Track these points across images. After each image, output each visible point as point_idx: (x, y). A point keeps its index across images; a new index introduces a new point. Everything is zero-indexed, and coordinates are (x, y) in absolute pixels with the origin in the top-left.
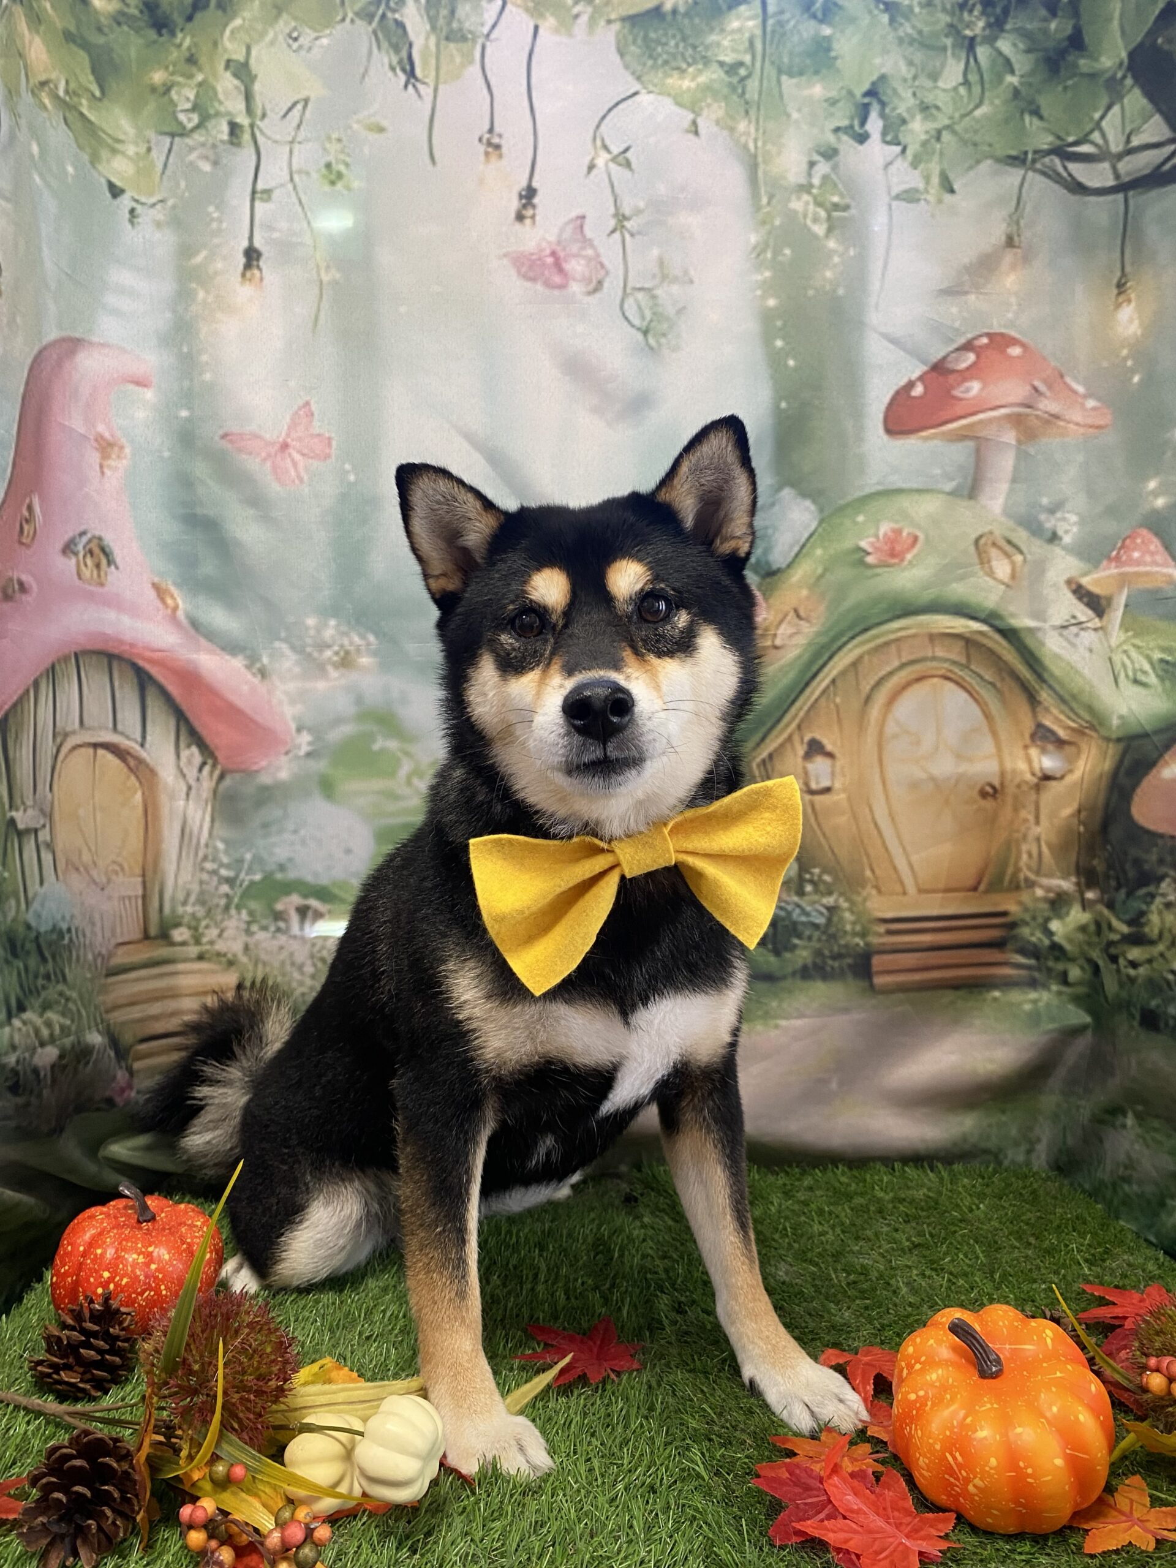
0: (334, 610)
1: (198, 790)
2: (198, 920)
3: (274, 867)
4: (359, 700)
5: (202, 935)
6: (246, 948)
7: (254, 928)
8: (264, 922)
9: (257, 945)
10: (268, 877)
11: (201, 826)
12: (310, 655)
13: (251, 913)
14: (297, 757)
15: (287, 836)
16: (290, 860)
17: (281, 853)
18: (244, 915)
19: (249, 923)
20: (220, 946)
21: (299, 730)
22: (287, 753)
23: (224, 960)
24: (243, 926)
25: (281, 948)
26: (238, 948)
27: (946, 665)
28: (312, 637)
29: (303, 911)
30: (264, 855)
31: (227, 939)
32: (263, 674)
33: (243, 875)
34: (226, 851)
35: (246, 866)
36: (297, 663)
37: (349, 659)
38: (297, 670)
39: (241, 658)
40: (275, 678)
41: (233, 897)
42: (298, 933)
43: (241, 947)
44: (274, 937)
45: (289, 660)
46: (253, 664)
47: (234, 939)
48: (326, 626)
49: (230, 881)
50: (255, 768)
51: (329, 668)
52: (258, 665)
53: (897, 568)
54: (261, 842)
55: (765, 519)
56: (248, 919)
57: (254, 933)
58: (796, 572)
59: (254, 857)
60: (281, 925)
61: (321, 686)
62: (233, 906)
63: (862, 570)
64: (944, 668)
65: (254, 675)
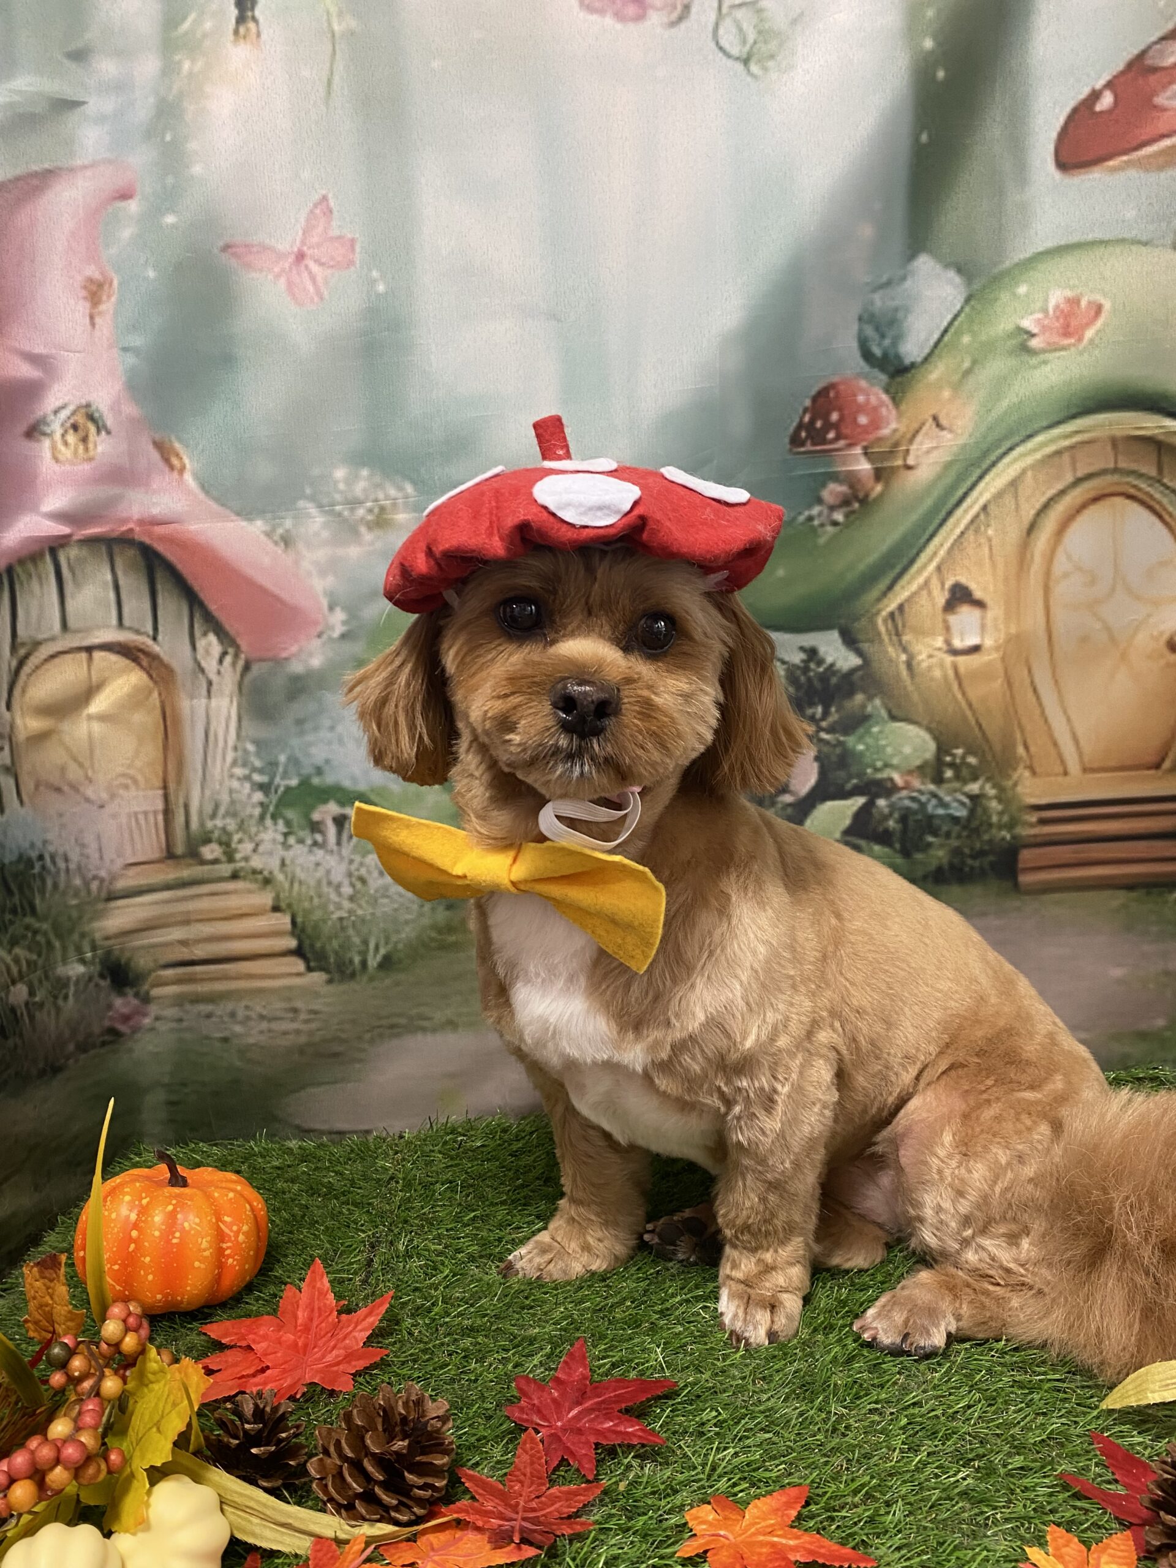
0: (359, 459)
1: (220, 684)
2: (229, 835)
3: (311, 770)
5: (236, 850)
6: (283, 864)
7: (292, 840)
8: (301, 834)
9: (293, 861)
10: (305, 783)
11: (227, 726)
12: (340, 514)
13: (288, 823)
14: (331, 639)
15: (324, 734)
16: (327, 761)
17: (319, 754)
18: (281, 826)
19: (286, 835)
20: (256, 863)
21: (331, 608)
22: (319, 636)
23: (260, 877)
24: (280, 838)
25: (318, 864)
26: (274, 864)
27: (1131, 479)
28: (341, 492)
29: (340, 821)
30: (299, 755)
31: (262, 854)
32: (287, 541)
33: (277, 780)
34: (258, 754)
35: (281, 769)
36: (325, 525)
37: (385, 516)
38: (325, 534)
39: (259, 523)
40: (301, 546)
41: (268, 806)
42: (335, 848)
43: (278, 863)
44: (310, 851)
45: (316, 522)
46: (274, 530)
47: (270, 854)
48: (357, 477)
49: (264, 788)
50: (284, 655)
51: (363, 529)
52: (280, 531)
53: (1073, 349)
54: (295, 742)
55: (893, 299)
56: (285, 830)
57: (291, 846)
58: (936, 367)
59: (289, 759)
60: (319, 837)
61: (353, 552)
62: (268, 816)
63: (1025, 357)
64: (1128, 483)
65: (276, 543)
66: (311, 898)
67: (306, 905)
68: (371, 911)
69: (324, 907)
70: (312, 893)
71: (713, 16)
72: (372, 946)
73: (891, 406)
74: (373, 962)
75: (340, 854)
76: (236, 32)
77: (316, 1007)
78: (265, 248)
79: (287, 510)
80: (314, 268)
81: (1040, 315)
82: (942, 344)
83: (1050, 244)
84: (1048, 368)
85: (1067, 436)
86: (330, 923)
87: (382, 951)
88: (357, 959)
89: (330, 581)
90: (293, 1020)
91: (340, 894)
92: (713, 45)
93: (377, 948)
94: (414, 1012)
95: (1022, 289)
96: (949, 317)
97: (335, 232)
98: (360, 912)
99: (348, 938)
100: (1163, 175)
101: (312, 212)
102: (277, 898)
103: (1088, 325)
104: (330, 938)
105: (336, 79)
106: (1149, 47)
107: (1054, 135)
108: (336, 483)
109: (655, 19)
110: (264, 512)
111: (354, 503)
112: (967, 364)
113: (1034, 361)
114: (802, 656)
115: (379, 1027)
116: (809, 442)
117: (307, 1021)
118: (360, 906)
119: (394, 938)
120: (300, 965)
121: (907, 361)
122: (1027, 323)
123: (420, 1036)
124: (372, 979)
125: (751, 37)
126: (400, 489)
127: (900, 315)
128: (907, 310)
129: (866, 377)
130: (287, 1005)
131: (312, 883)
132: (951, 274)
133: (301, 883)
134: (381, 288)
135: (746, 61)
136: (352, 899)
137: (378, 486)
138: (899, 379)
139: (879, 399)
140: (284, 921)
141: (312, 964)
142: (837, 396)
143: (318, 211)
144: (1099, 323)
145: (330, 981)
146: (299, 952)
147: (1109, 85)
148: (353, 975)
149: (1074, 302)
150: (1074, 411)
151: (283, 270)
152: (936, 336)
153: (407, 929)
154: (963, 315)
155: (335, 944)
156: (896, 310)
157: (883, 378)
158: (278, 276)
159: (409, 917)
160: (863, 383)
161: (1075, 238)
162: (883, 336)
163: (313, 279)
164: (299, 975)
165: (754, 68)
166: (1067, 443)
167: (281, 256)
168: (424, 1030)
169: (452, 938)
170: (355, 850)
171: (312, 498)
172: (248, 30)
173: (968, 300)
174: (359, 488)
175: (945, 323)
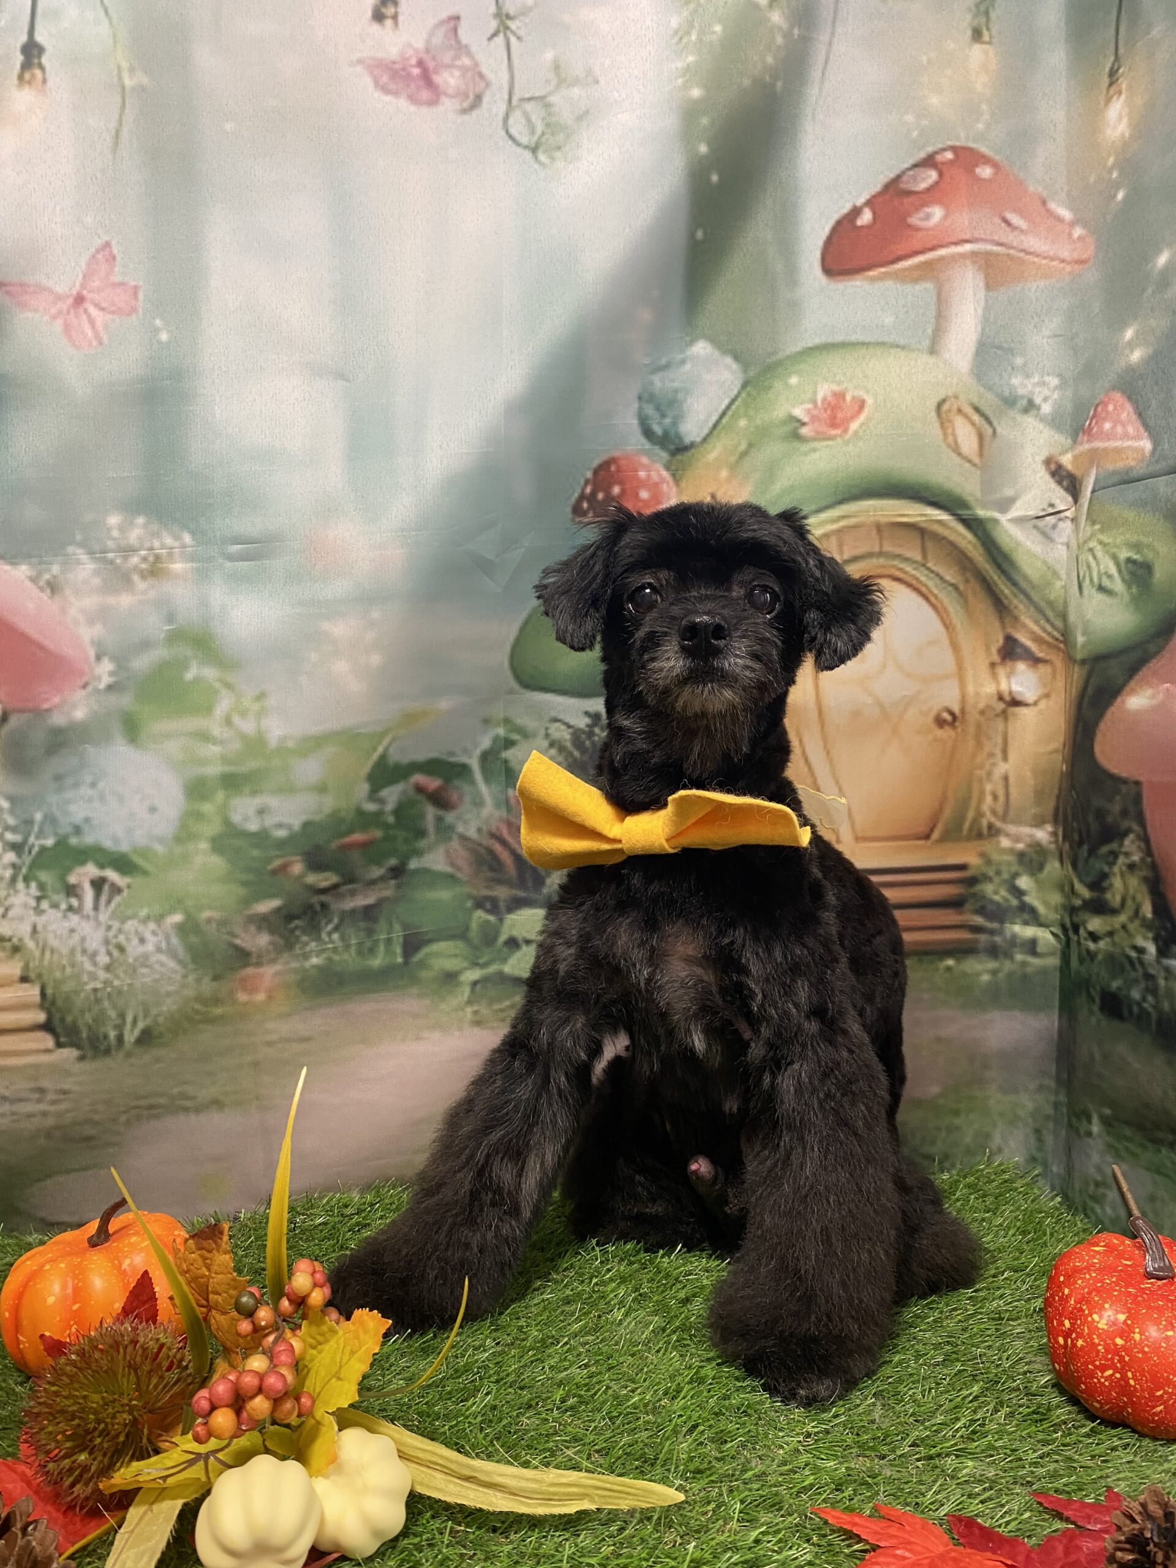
0: (134, 507)
3: (69, 830)
4: (170, 618)
6: (34, 930)
7: (45, 905)
8: (56, 897)
9: (45, 927)
10: (62, 843)
12: (112, 562)
13: (41, 887)
14: (97, 691)
15: (85, 791)
16: (87, 820)
17: (78, 812)
18: (34, 889)
19: (39, 899)
21: (98, 658)
22: (84, 687)
23: (8, 945)
24: (33, 903)
25: (72, 931)
26: (25, 929)
27: (896, 562)
28: (115, 539)
29: (98, 884)
30: (58, 814)
31: (13, 919)
32: (54, 587)
33: (32, 839)
34: (12, 812)
35: (36, 829)
36: (96, 572)
37: (160, 565)
38: (96, 581)
39: (24, 568)
40: (68, 592)
41: (20, 868)
42: (92, 913)
43: (29, 929)
44: (65, 917)
45: (86, 569)
46: (39, 575)
47: (21, 919)
48: (131, 523)
49: (17, 848)
50: (45, 706)
51: (136, 578)
52: (47, 576)
53: (839, 440)
54: (53, 799)
55: (673, 381)
56: (38, 894)
57: (43, 911)
58: (715, 447)
59: (45, 817)
60: (74, 902)
61: (125, 600)
62: (20, 878)
63: (796, 444)
64: (893, 566)
65: (42, 589)
66: (64, 967)
67: (58, 975)
68: (129, 982)
69: (77, 977)
70: (64, 962)
71: (502, 107)
72: (129, 1019)
73: (671, 483)
74: (130, 1037)
75: (96, 919)
76: (21, 77)
77: (66, 1087)
78: (41, 289)
79: (56, 555)
80: (93, 311)
81: (810, 406)
82: (720, 427)
83: (817, 341)
84: (817, 455)
85: (834, 521)
86: (82, 995)
87: (141, 1025)
88: (112, 1034)
89: (98, 630)
90: (39, 1101)
91: (95, 964)
92: (503, 133)
93: (135, 1022)
94: (176, 1091)
95: (794, 380)
96: (726, 402)
97: (117, 278)
98: (116, 983)
99: (103, 1011)
100: (918, 287)
101: (93, 257)
102: (26, 967)
103: (853, 418)
104: (82, 1012)
105: (125, 133)
106: (904, 172)
107: (820, 243)
108: (109, 529)
109: (448, 105)
110: (30, 556)
111: (128, 550)
112: (743, 447)
113: (804, 448)
114: (587, 720)
115: (135, 1108)
116: (591, 514)
117: (54, 1102)
118: (117, 977)
119: (154, 1011)
120: (49, 1041)
121: (687, 440)
122: (798, 412)
123: (182, 1117)
124: (129, 1055)
125: (539, 129)
126: (177, 538)
127: (680, 396)
128: (687, 392)
129: (646, 453)
130: (33, 1085)
131: (65, 951)
132: (729, 360)
133: (52, 951)
134: (164, 337)
135: (534, 150)
136: (108, 968)
137: (156, 535)
138: (679, 457)
139: (660, 475)
140: (32, 992)
141: (62, 1040)
142: (618, 471)
143: (100, 256)
144: (863, 417)
145: (82, 1058)
146: (47, 1027)
147: (869, 203)
148: (107, 1052)
149: (840, 396)
150: (840, 497)
151: (60, 312)
152: (714, 418)
153: (169, 1001)
154: (740, 399)
155: (88, 1017)
156: (676, 391)
157: (664, 455)
158: (54, 318)
159: (171, 988)
160: (645, 460)
161: (839, 338)
162: (663, 416)
163: (92, 323)
164: (47, 1051)
165: (542, 157)
166: (835, 526)
167: (59, 298)
168: (186, 1109)
169: (218, 1011)
170: (113, 916)
171: (82, 545)
172: (33, 76)
173: (744, 386)
174: (134, 535)
175: (723, 407)
